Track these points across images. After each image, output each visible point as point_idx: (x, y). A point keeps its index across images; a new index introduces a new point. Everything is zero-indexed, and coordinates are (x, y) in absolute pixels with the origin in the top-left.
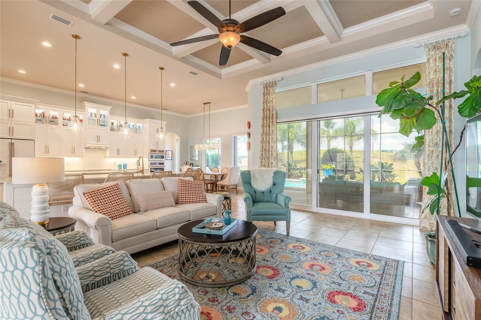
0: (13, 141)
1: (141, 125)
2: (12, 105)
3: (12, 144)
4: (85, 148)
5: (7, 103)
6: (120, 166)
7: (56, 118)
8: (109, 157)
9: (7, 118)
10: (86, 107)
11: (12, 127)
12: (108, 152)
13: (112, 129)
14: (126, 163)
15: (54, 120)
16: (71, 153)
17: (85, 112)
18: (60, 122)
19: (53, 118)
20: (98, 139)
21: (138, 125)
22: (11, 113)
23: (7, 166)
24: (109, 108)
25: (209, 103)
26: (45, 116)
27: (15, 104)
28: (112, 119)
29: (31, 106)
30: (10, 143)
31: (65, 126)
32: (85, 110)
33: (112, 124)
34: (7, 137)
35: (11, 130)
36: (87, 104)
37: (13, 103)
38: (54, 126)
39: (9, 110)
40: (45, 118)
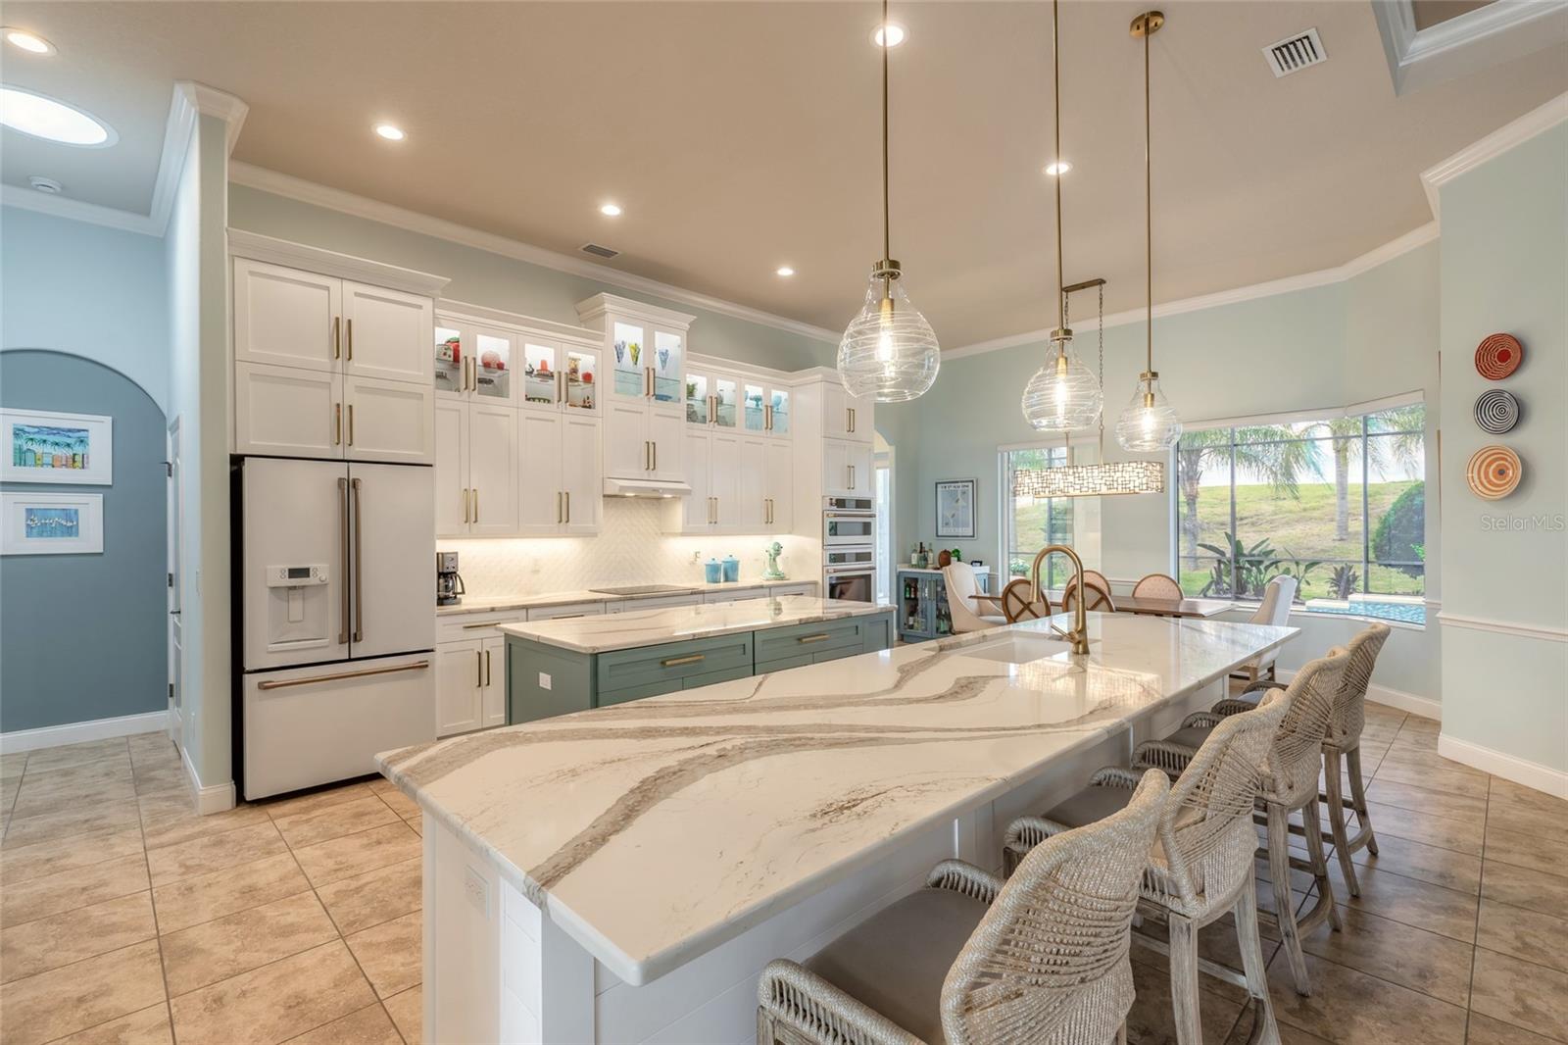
0: (356, 471)
1: (784, 395)
2: (348, 298)
3: (349, 488)
4: (604, 496)
5: (328, 288)
6: (713, 570)
7: (500, 366)
8: (683, 534)
9: (327, 360)
10: (609, 317)
11: (347, 403)
12: (678, 514)
13: (691, 416)
14: (735, 558)
15: (491, 377)
16: (557, 519)
17: (601, 338)
18: (518, 384)
19: (487, 365)
20: (651, 459)
21: (775, 393)
22: (342, 339)
23: (334, 595)
24: (685, 320)
25: (1101, 282)
26: (462, 356)
27: (357, 294)
28: (694, 370)
29: (420, 307)
30: (341, 480)
31: (531, 402)
32: (602, 328)
33: (691, 391)
34: (325, 449)
35: (343, 421)
36: (610, 303)
37: (350, 288)
38: (493, 403)
39: (333, 322)
40: (462, 365)
